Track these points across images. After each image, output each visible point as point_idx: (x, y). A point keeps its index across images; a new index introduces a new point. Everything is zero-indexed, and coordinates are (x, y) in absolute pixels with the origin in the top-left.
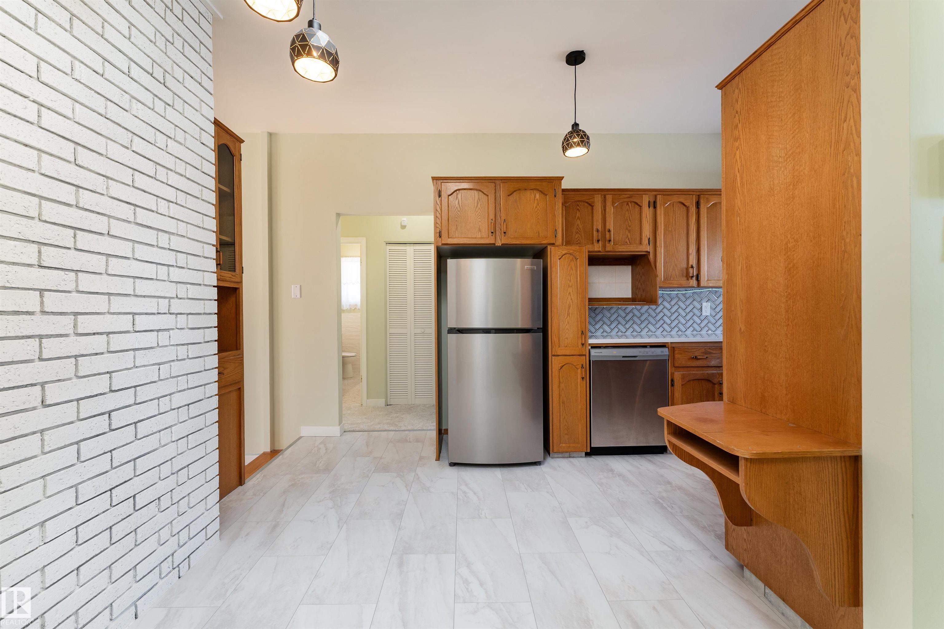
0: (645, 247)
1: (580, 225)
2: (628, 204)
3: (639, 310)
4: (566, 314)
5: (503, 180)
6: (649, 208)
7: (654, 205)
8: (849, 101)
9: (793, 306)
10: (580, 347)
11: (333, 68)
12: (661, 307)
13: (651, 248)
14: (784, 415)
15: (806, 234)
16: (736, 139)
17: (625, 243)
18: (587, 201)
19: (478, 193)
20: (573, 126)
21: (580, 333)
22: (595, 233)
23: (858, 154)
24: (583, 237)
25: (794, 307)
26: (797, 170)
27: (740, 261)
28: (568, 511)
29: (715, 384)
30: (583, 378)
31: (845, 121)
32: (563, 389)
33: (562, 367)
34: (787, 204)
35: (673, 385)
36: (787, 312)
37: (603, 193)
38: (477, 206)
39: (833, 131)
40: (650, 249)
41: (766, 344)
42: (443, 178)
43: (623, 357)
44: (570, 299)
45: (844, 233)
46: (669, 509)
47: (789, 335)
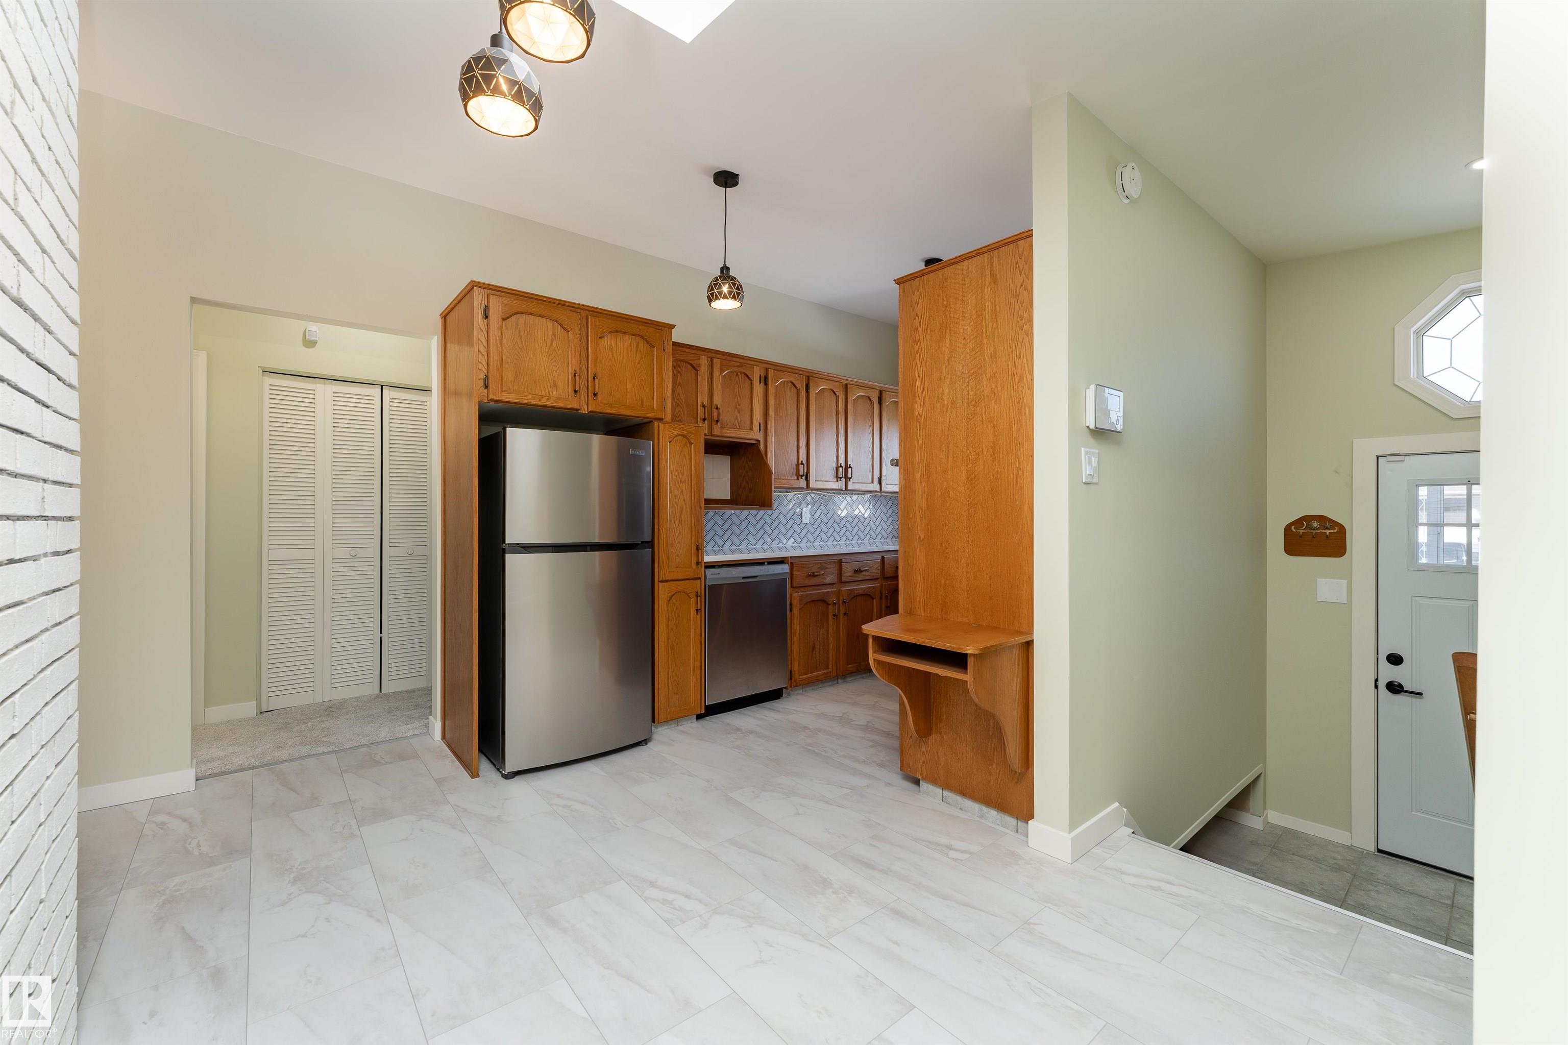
0: (756, 435)
1: (681, 395)
2: (737, 375)
3: (738, 516)
4: (678, 521)
5: (592, 311)
6: (760, 383)
7: (765, 380)
8: (1022, 342)
9: (974, 514)
10: (694, 567)
11: (534, 117)
12: (777, 512)
13: (762, 436)
14: (965, 617)
15: (986, 449)
16: (916, 342)
17: (733, 427)
18: (691, 362)
19: (553, 325)
20: (722, 269)
21: (695, 548)
22: (700, 409)
23: (1031, 388)
24: (686, 412)
25: (975, 516)
26: (979, 389)
27: (919, 467)
28: (724, 787)
29: (829, 605)
30: (697, 610)
31: (1020, 358)
32: (672, 629)
33: (671, 598)
34: (969, 418)
35: (791, 610)
36: (969, 519)
37: (710, 355)
38: (551, 344)
39: (1010, 362)
40: (760, 437)
41: (947, 551)
42: (492, 287)
43: (744, 578)
44: (682, 500)
45: (1019, 453)
46: (823, 754)
47: (970, 542)
